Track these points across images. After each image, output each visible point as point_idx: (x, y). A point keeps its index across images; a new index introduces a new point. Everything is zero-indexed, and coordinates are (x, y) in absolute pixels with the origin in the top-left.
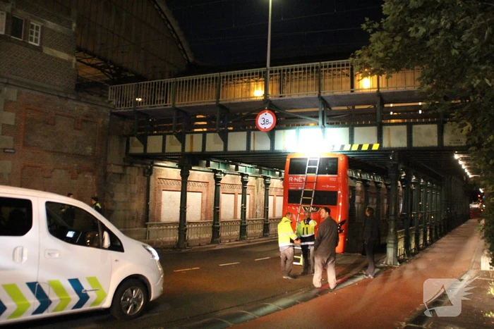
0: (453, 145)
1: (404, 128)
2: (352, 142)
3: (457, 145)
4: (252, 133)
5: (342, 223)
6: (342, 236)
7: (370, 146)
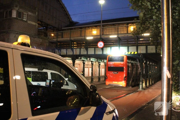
1: (145, 47)
2: (128, 51)
4: (96, 48)
5: (125, 77)
6: (125, 81)
7: (134, 53)
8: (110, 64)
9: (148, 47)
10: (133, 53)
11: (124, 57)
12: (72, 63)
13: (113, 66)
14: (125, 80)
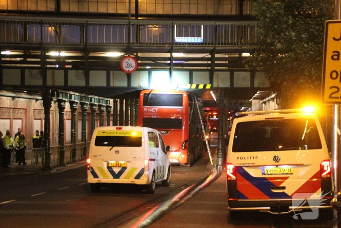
0: (260, 86)
1: (228, 73)
2: (191, 82)
3: (263, 87)
4: (111, 72)
5: (186, 142)
6: (186, 151)
7: (205, 86)
8: (148, 112)
9: (235, 73)
10: (201, 87)
11: (182, 95)
12: (43, 108)
13: (155, 117)
14: (185, 148)
